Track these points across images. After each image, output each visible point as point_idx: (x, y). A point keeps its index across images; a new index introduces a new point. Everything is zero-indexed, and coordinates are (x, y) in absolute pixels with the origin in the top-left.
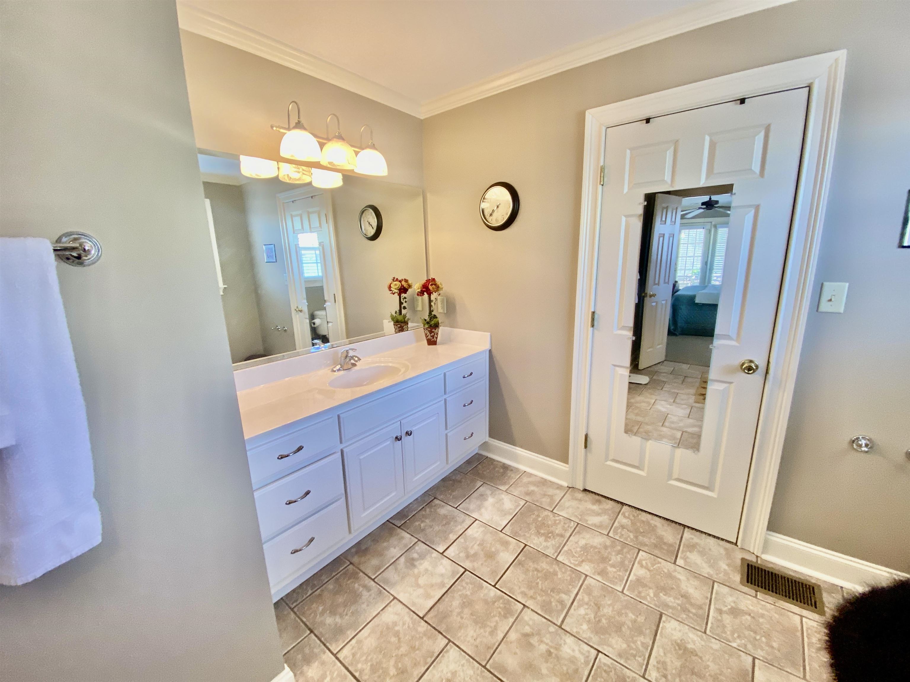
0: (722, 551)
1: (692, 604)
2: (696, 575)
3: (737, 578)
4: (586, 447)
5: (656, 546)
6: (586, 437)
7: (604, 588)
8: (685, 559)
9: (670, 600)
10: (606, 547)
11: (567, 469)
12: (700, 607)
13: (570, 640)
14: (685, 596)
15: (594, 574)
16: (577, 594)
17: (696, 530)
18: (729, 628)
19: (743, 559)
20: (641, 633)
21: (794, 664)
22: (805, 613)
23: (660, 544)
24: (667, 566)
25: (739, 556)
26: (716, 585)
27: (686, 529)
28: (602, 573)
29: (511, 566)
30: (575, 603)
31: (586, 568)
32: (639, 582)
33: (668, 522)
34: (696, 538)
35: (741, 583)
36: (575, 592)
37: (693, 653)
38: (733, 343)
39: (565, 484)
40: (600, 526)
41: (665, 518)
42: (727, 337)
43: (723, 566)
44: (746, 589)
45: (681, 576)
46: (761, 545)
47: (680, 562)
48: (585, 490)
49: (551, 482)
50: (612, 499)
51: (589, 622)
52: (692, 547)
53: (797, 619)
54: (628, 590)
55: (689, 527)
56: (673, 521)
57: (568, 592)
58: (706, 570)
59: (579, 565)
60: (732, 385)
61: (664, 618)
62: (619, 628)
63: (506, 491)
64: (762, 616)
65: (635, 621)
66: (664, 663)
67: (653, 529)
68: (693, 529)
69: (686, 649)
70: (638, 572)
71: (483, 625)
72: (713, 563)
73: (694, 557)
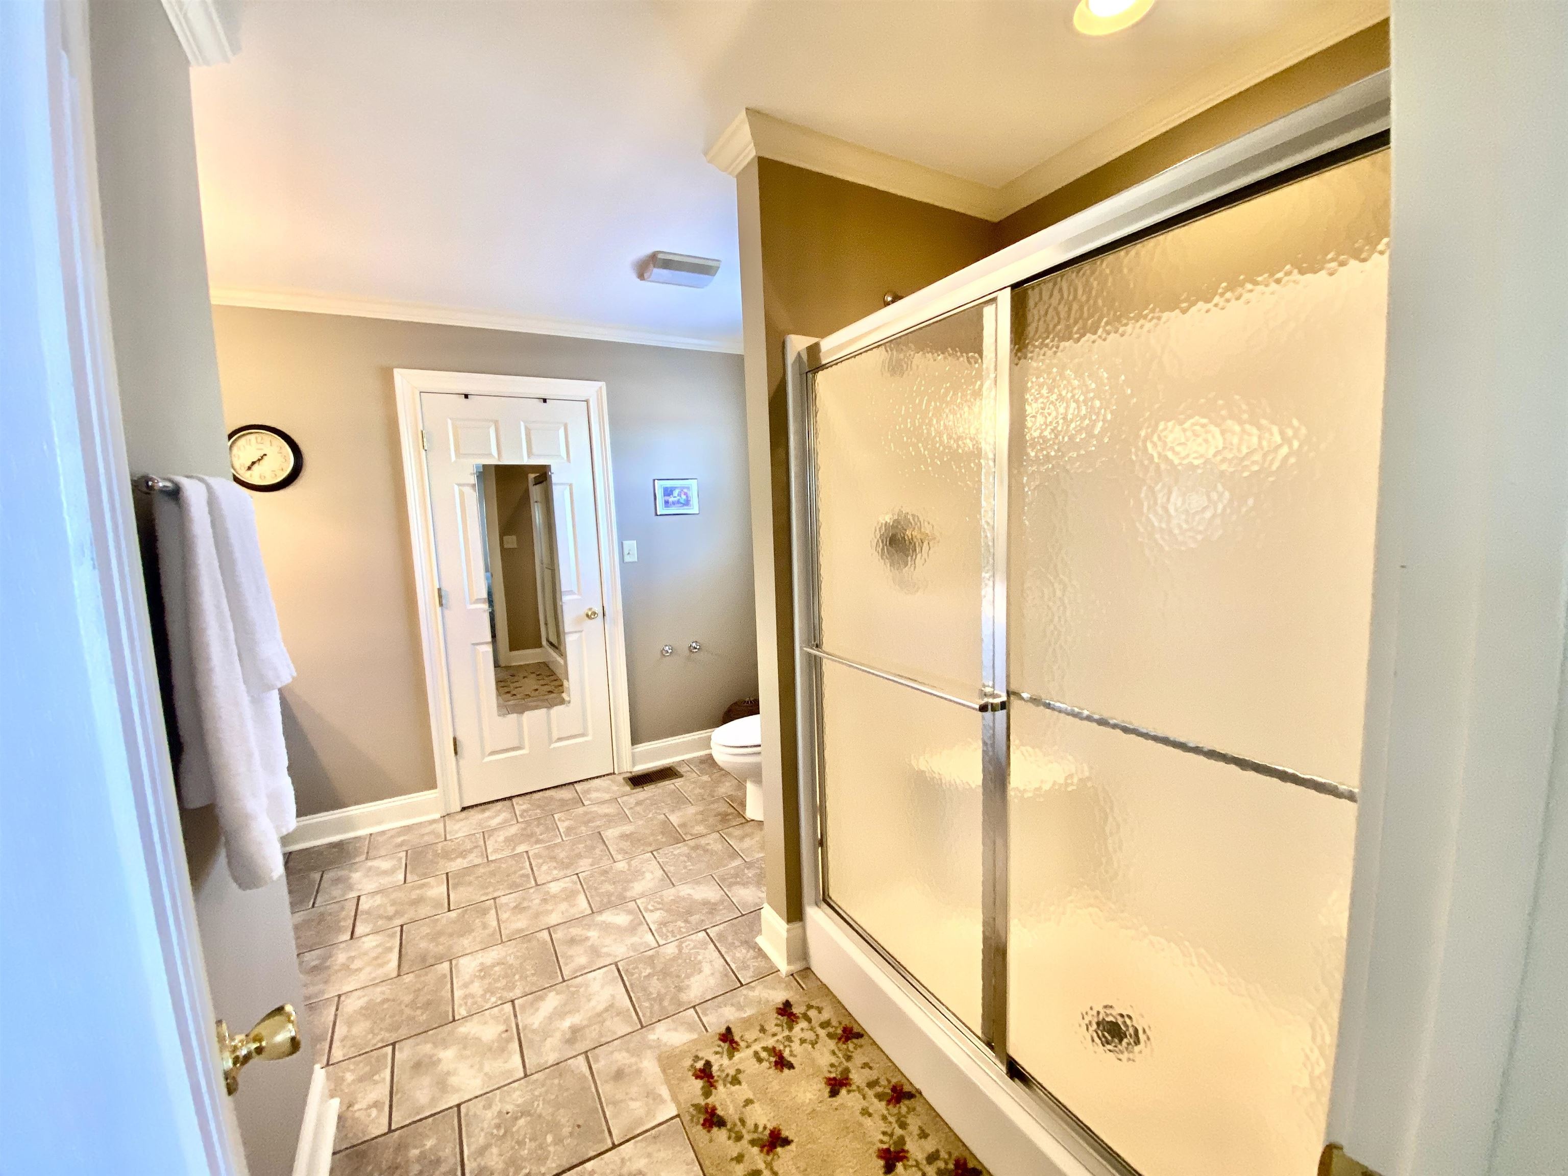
0: (610, 782)
1: (613, 816)
2: (604, 802)
3: (628, 788)
4: (456, 753)
5: (562, 806)
6: (455, 740)
7: (548, 848)
8: (589, 799)
9: (598, 823)
10: (525, 829)
11: (437, 795)
12: (619, 814)
13: (552, 885)
14: (606, 815)
15: (532, 847)
16: (531, 864)
17: (581, 781)
18: (641, 812)
19: (624, 779)
20: (594, 848)
21: (684, 803)
22: (673, 781)
23: (563, 802)
24: (581, 810)
25: (620, 779)
26: (619, 799)
27: (575, 785)
28: (538, 842)
29: (450, 892)
30: (535, 869)
31: (521, 849)
32: (569, 830)
33: (558, 789)
34: (585, 785)
35: (632, 789)
36: (528, 863)
37: (632, 834)
38: (575, 597)
39: (437, 816)
40: (505, 821)
41: (554, 787)
42: (571, 592)
43: (615, 788)
44: (634, 791)
45: (595, 808)
46: (631, 763)
47: (586, 803)
48: (464, 809)
49: (416, 824)
50: (497, 801)
51: (555, 868)
52: (588, 791)
53: (672, 786)
54: (566, 836)
55: (576, 782)
56: (562, 785)
57: (522, 868)
58: (607, 796)
59: (514, 849)
60: (583, 633)
61: (602, 833)
62: (579, 856)
63: (367, 859)
64: (654, 796)
65: (586, 846)
66: (622, 849)
67: (552, 798)
68: (579, 781)
69: (627, 835)
70: (562, 826)
71: (471, 931)
72: (607, 790)
73: (594, 795)
